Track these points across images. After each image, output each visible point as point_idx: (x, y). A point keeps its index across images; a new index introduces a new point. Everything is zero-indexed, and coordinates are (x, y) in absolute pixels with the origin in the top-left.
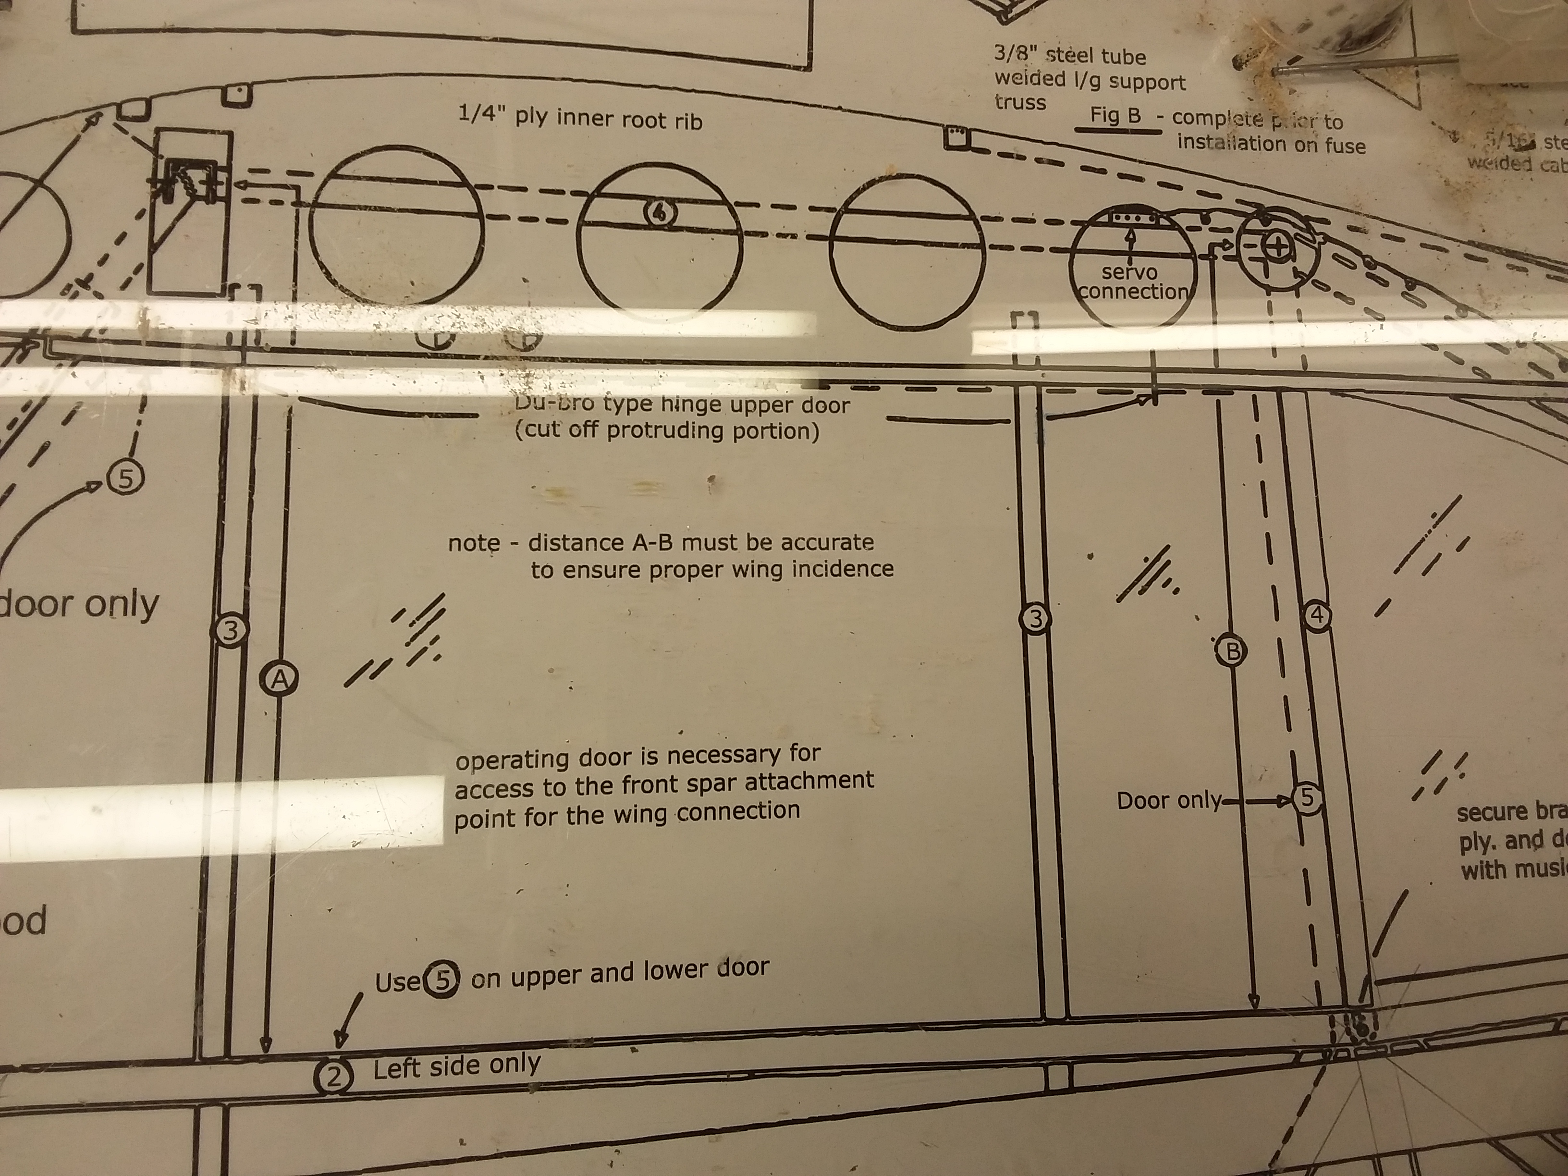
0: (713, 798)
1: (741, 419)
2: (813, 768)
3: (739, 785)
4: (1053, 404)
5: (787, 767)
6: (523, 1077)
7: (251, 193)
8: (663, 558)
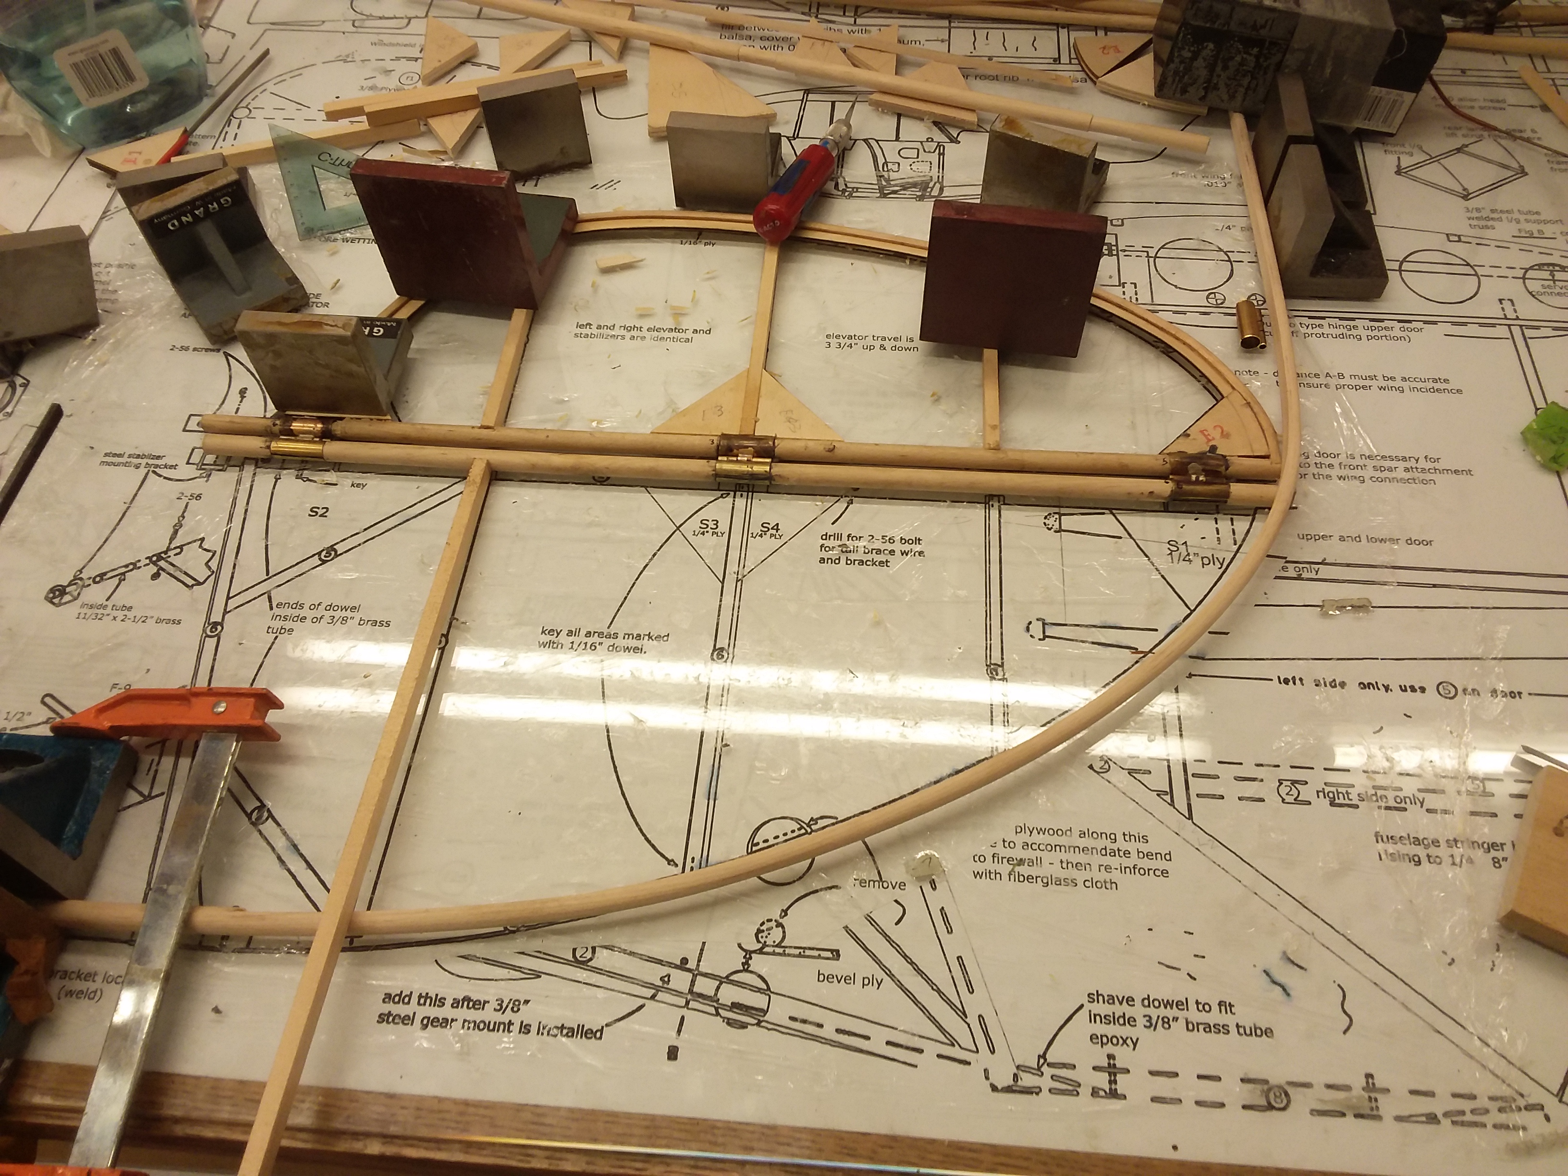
0: (1386, 474)
1: (1369, 332)
2: (1437, 466)
3: (1401, 470)
4: (1528, 333)
5: (1422, 464)
6: (1313, 575)
7: (1126, 253)
8: (1342, 382)
